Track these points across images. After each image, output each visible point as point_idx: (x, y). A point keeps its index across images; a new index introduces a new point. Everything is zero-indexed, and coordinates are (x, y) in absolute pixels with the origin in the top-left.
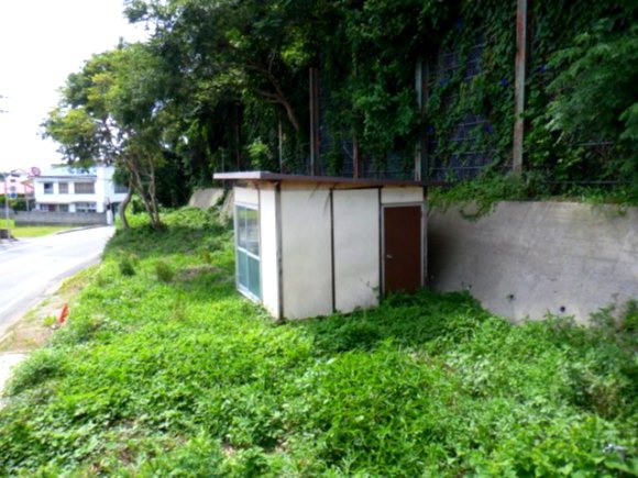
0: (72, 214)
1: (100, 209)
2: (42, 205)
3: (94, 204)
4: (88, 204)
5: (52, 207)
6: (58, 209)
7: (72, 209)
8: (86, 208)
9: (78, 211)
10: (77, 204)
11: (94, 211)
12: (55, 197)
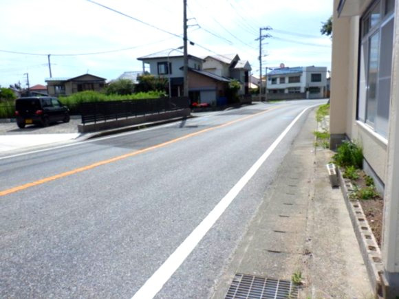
0: (287, 94)
1: (302, 90)
2: (270, 90)
3: (299, 88)
4: (295, 88)
5: (275, 91)
6: (279, 92)
7: (286, 91)
8: (294, 91)
9: (290, 92)
10: (289, 88)
11: (299, 92)
12: (278, 86)
